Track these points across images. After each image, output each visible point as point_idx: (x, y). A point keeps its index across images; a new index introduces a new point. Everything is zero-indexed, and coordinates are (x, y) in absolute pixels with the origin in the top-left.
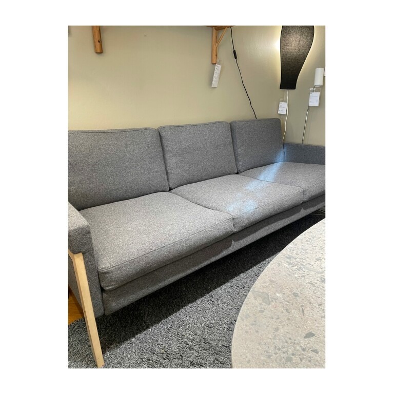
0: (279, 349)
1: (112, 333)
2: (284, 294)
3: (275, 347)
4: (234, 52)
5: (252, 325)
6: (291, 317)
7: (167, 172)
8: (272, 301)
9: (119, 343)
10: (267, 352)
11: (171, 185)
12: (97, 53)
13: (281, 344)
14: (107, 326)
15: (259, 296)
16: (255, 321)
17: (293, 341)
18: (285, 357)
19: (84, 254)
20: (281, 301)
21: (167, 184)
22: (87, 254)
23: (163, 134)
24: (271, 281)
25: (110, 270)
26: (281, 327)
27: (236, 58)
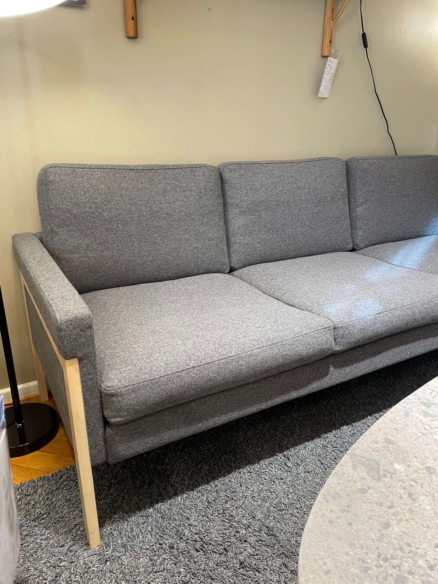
0: (386, 560)
1: (118, 495)
2: (409, 466)
3: (379, 555)
4: (364, 36)
5: (343, 511)
6: (416, 507)
7: (228, 241)
8: (385, 476)
9: (127, 513)
10: (363, 562)
11: (233, 262)
12: (129, 38)
13: (391, 552)
14: (111, 483)
15: (363, 464)
16: (348, 506)
17: (414, 549)
18: (394, 575)
19: (80, 361)
20: (401, 478)
21: (227, 260)
22: (85, 361)
23: (227, 175)
24: (387, 441)
25: (119, 390)
26: (395, 522)
27: (366, 46)
